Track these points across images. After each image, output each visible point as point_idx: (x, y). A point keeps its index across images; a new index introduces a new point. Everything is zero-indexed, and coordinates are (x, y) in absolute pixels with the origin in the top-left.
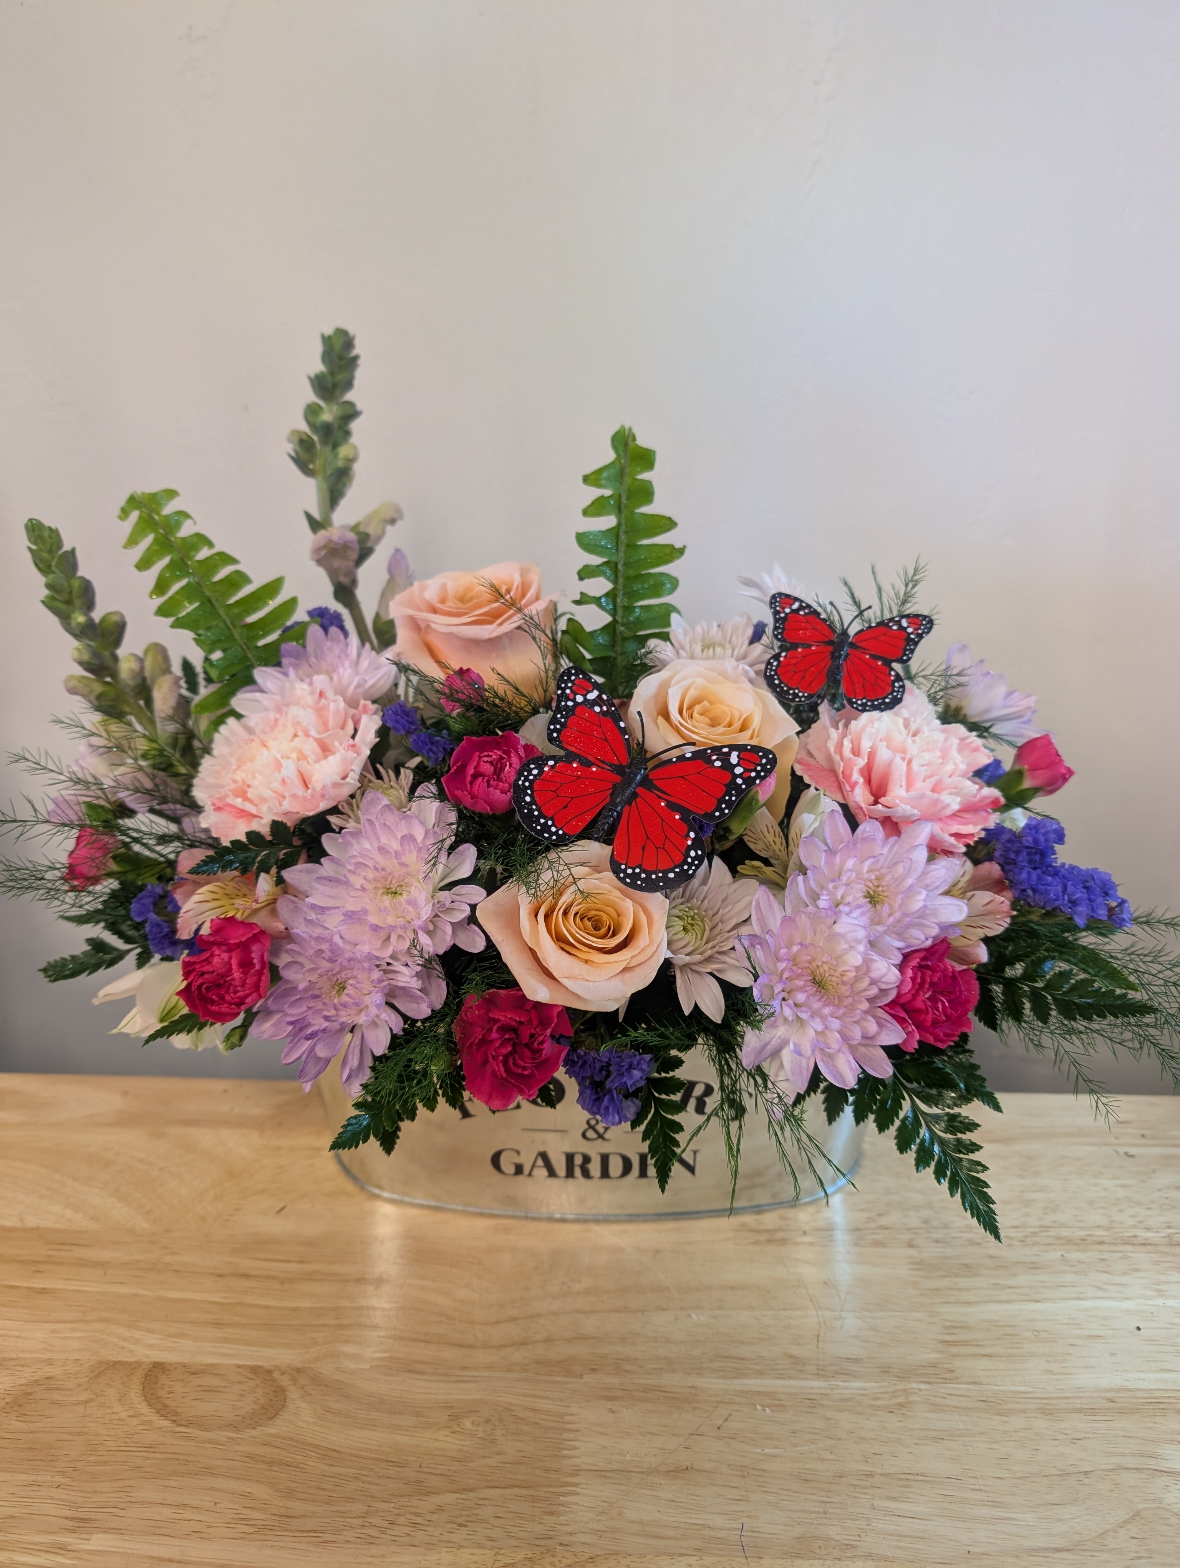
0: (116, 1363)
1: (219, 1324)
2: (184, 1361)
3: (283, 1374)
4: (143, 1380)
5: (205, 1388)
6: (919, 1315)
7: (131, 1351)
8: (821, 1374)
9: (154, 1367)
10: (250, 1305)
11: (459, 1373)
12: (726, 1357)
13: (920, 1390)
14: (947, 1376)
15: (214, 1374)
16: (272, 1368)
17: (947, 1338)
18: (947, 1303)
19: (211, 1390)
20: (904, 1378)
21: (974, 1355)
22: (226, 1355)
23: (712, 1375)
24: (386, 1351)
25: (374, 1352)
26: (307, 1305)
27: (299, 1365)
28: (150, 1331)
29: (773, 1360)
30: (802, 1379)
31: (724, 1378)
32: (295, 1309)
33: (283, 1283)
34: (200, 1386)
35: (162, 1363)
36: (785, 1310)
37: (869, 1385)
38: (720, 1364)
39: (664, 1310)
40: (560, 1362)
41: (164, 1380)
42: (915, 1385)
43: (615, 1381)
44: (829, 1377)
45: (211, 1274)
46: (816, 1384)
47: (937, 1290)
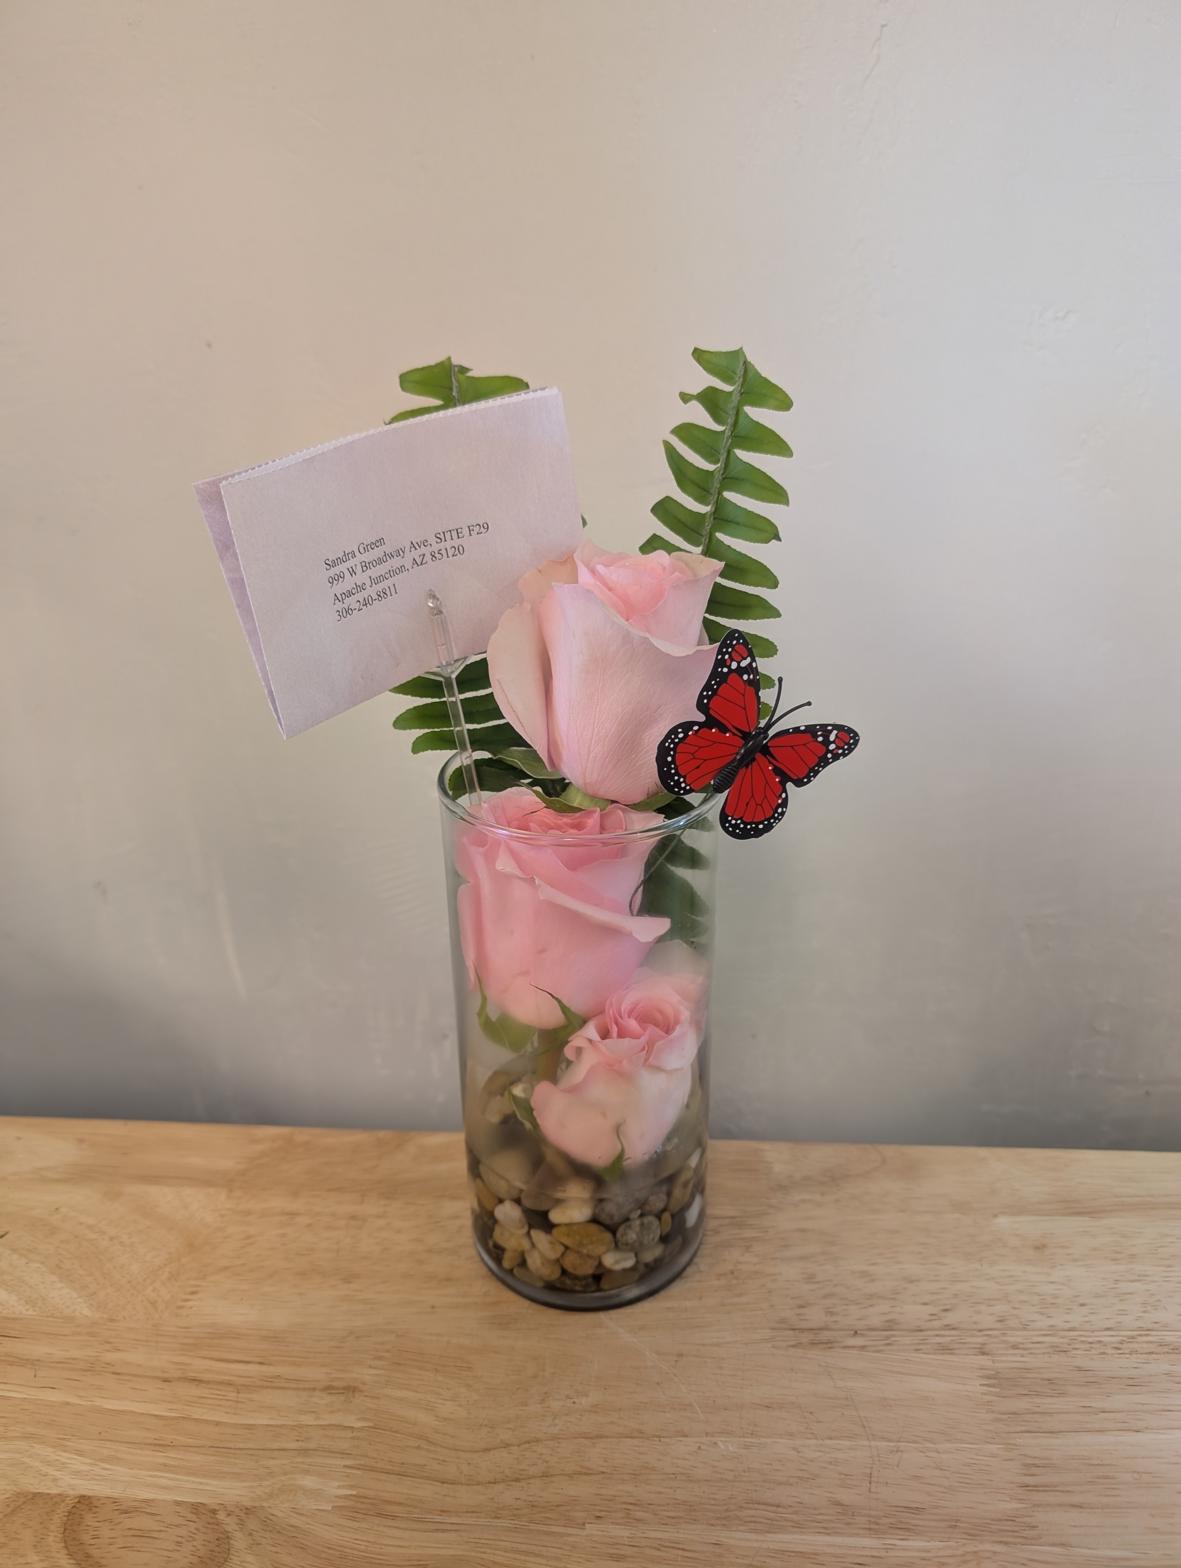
0: (36, 1495)
1: (160, 1446)
2: (116, 1495)
3: (229, 1515)
4: (65, 1518)
5: (136, 1533)
6: (993, 1448)
7: (55, 1480)
8: (874, 1529)
9: (79, 1502)
10: (197, 1420)
11: (438, 1519)
12: (759, 1503)
13: (995, 1552)
14: (1029, 1533)
15: (148, 1513)
16: (217, 1508)
17: (1028, 1480)
18: (1027, 1432)
19: (142, 1534)
20: (975, 1535)
21: (1061, 1505)
22: (166, 1488)
23: (741, 1528)
24: (351, 1487)
25: (339, 1487)
26: (264, 1423)
27: (248, 1504)
28: (80, 1453)
29: (815, 1509)
30: (851, 1535)
31: (755, 1531)
32: (250, 1427)
33: (238, 1393)
34: (129, 1529)
35: (89, 1497)
36: (830, 1438)
37: (933, 1544)
38: (751, 1512)
39: (686, 1436)
40: (558, 1506)
41: (89, 1519)
42: (988, 1547)
43: (622, 1533)
44: (883, 1533)
45: (157, 1378)
46: (869, 1544)
47: (1016, 1414)
